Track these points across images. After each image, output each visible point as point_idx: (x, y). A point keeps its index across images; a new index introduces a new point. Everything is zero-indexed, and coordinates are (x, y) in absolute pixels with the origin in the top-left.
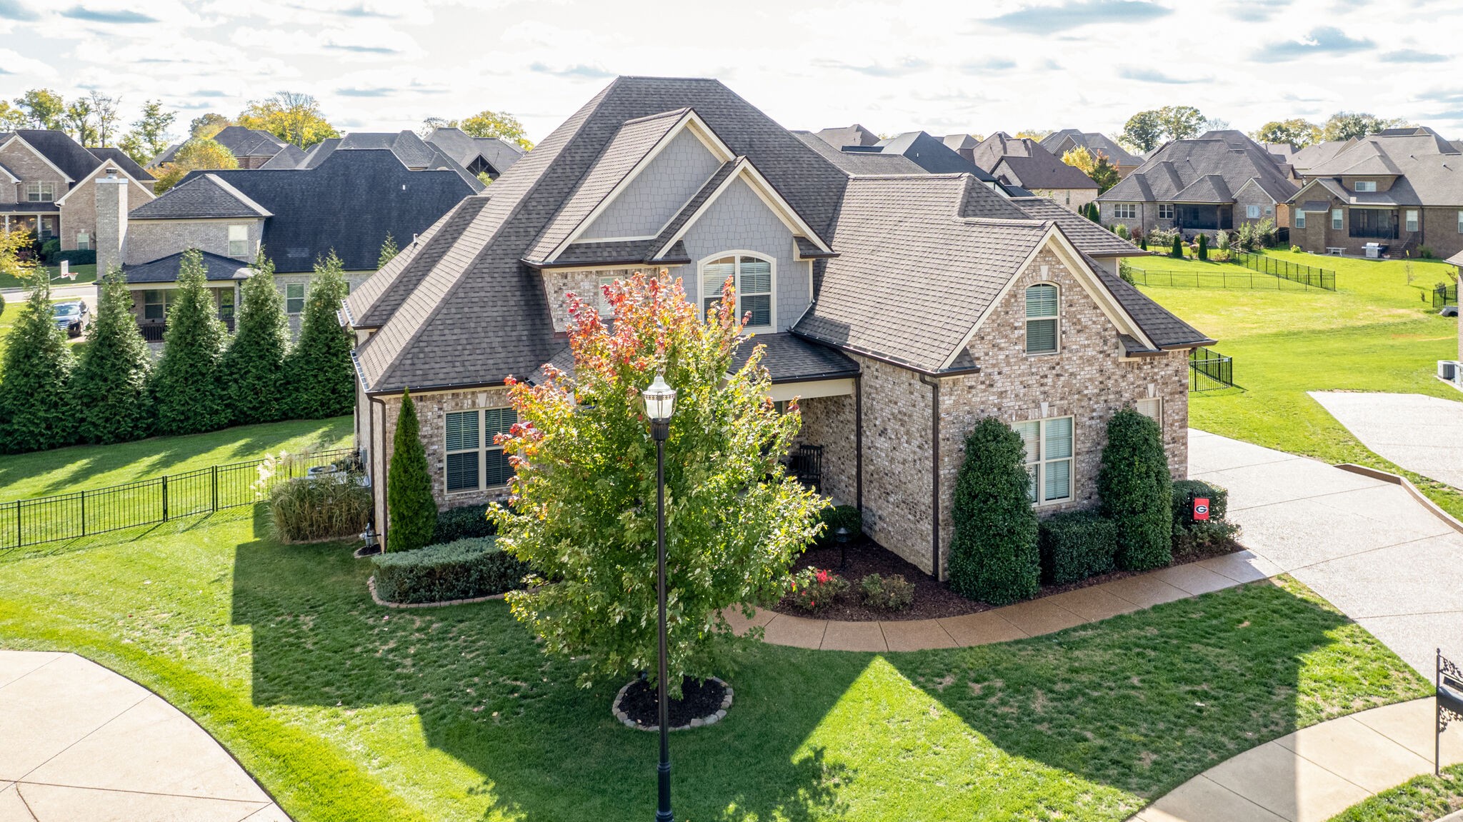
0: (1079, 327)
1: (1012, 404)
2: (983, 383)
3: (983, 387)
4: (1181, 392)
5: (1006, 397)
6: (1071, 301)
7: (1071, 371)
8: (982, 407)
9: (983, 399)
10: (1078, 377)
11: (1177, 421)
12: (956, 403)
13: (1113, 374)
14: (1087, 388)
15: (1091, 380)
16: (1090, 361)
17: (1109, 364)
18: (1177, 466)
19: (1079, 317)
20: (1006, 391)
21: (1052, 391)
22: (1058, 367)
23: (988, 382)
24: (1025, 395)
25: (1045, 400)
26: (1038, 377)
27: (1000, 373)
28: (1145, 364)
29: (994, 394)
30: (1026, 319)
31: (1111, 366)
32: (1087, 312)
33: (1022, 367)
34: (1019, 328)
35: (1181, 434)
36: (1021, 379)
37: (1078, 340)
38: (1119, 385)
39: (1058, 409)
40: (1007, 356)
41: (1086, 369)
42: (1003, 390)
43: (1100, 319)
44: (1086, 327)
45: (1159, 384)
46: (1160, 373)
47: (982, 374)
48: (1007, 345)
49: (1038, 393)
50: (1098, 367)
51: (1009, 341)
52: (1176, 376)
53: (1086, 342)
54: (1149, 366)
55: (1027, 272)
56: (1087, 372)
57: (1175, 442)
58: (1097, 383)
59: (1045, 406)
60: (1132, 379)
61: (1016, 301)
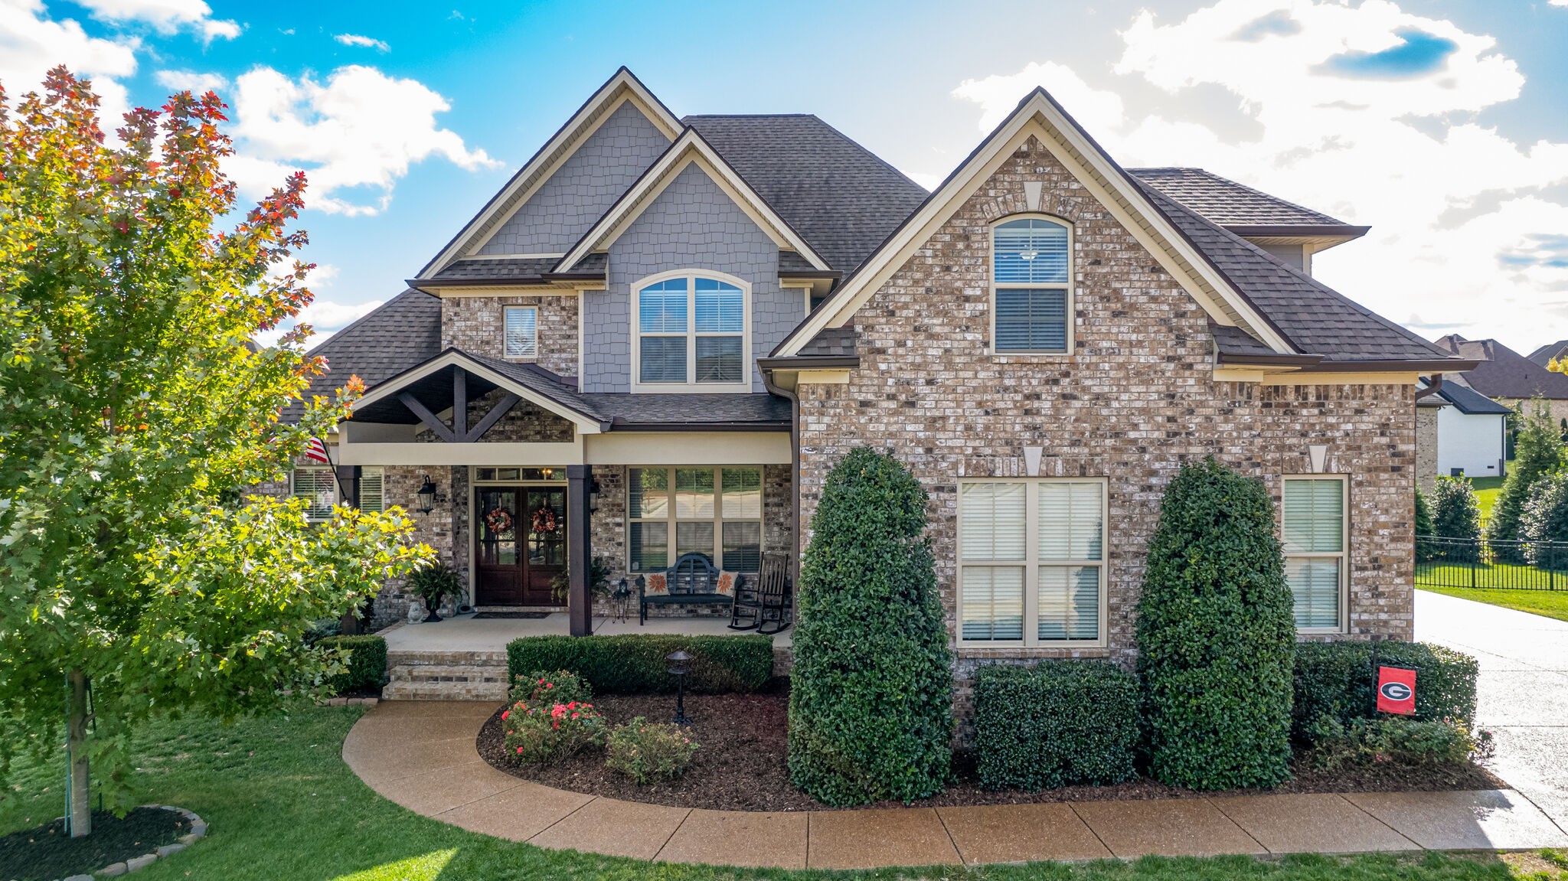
0: (1116, 306)
1: (959, 442)
2: (891, 397)
3: (893, 405)
4: (1394, 469)
5: (944, 429)
6: (1096, 252)
7: (1096, 390)
8: (890, 443)
9: (894, 428)
10: (1115, 404)
11: (1385, 526)
12: (831, 429)
13: (1202, 404)
14: (1135, 427)
15: (1143, 411)
16: (1144, 375)
17: (1190, 384)
18: (1383, 616)
19: (1117, 285)
20: (944, 418)
21: (1053, 427)
22: (1065, 381)
23: (903, 397)
24: (987, 428)
25: (1034, 443)
26: (1019, 397)
27: (930, 382)
28: (1304, 405)
29: (916, 420)
30: (995, 286)
31: (1195, 389)
32: (1135, 277)
33: (981, 375)
34: (977, 299)
35: (1394, 554)
36: (978, 397)
37: (1114, 330)
38: (1214, 429)
39: (1066, 462)
40: (947, 351)
41: (1134, 389)
42: (937, 414)
43: (1166, 292)
44: (1133, 306)
45: (1338, 448)
46: (1343, 427)
47: (891, 381)
48: (946, 329)
49: (1017, 428)
50: (1163, 388)
51: (952, 321)
52: (1382, 434)
53: (1134, 337)
54: (1316, 411)
55: (992, 193)
56: (1136, 395)
57: (1380, 567)
58: (1159, 419)
59: (1033, 456)
60: (1248, 419)
61: (968, 247)
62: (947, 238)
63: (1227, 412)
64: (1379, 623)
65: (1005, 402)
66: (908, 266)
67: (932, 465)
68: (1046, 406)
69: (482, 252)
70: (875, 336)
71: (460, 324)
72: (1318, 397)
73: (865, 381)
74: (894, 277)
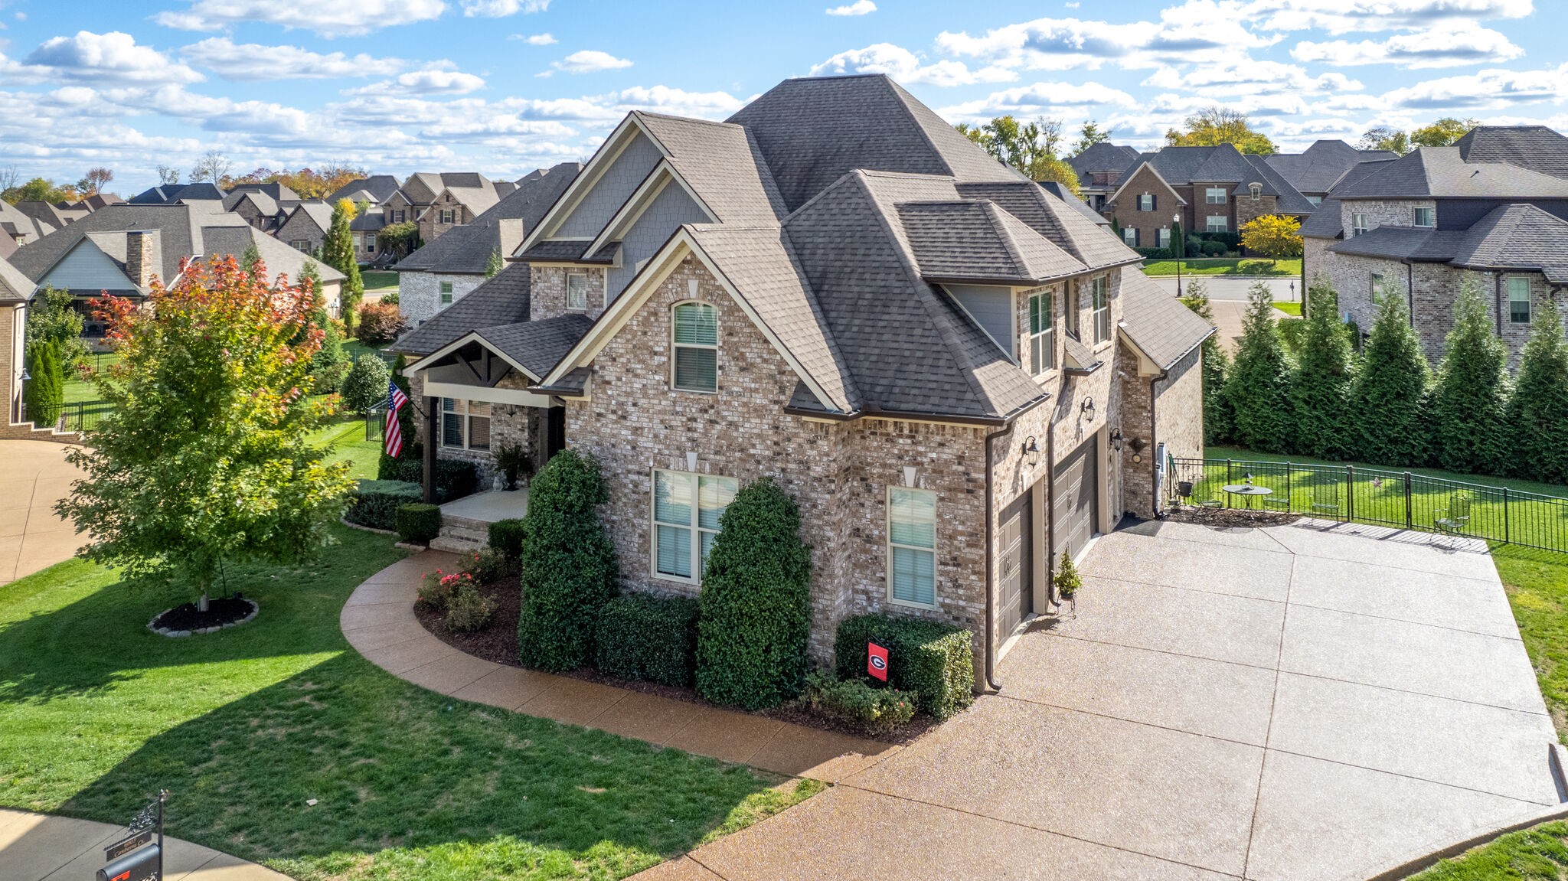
0: (742, 364)
1: (650, 445)
2: (614, 412)
3: (614, 417)
4: (969, 491)
5: (642, 435)
6: (731, 327)
7: (730, 419)
8: (613, 441)
9: (615, 432)
10: (741, 430)
11: (962, 534)
12: (582, 429)
13: (796, 435)
14: (754, 446)
15: (759, 436)
16: (759, 412)
18: (962, 603)
19: (743, 350)
20: (642, 428)
21: (704, 440)
22: (712, 411)
23: (620, 413)
24: (666, 437)
25: (693, 450)
26: (684, 419)
27: (635, 405)
28: (900, 436)
29: (627, 427)
30: (674, 345)
31: (791, 424)
32: (754, 345)
33: (663, 403)
34: (661, 354)
35: (969, 556)
36: (661, 417)
37: (741, 380)
38: (804, 453)
39: (711, 464)
40: (644, 385)
41: (753, 420)
42: (638, 425)
43: (773, 357)
44: (752, 365)
45: (926, 470)
46: (930, 455)
47: (613, 402)
48: (644, 372)
49: (683, 439)
50: (771, 422)
51: (647, 368)
52: (959, 464)
53: (753, 385)
54: (909, 441)
55: (670, 286)
56: (753, 425)
57: (958, 565)
58: (769, 442)
59: (692, 457)
60: (826, 449)
61: (656, 320)
62: (645, 314)
63: (812, 442)
64: (957, 607)
65: (676, 422)
66: (623, 330)
67: (635, 459)
68: (699, 426)
69: (555, 235)
70: (606, 373)
71: (541, 285)
72: (911, 431)
73: (600, 401)
74: (615, 337)
